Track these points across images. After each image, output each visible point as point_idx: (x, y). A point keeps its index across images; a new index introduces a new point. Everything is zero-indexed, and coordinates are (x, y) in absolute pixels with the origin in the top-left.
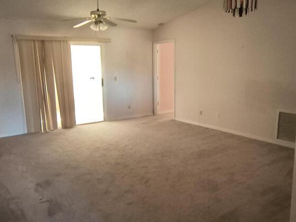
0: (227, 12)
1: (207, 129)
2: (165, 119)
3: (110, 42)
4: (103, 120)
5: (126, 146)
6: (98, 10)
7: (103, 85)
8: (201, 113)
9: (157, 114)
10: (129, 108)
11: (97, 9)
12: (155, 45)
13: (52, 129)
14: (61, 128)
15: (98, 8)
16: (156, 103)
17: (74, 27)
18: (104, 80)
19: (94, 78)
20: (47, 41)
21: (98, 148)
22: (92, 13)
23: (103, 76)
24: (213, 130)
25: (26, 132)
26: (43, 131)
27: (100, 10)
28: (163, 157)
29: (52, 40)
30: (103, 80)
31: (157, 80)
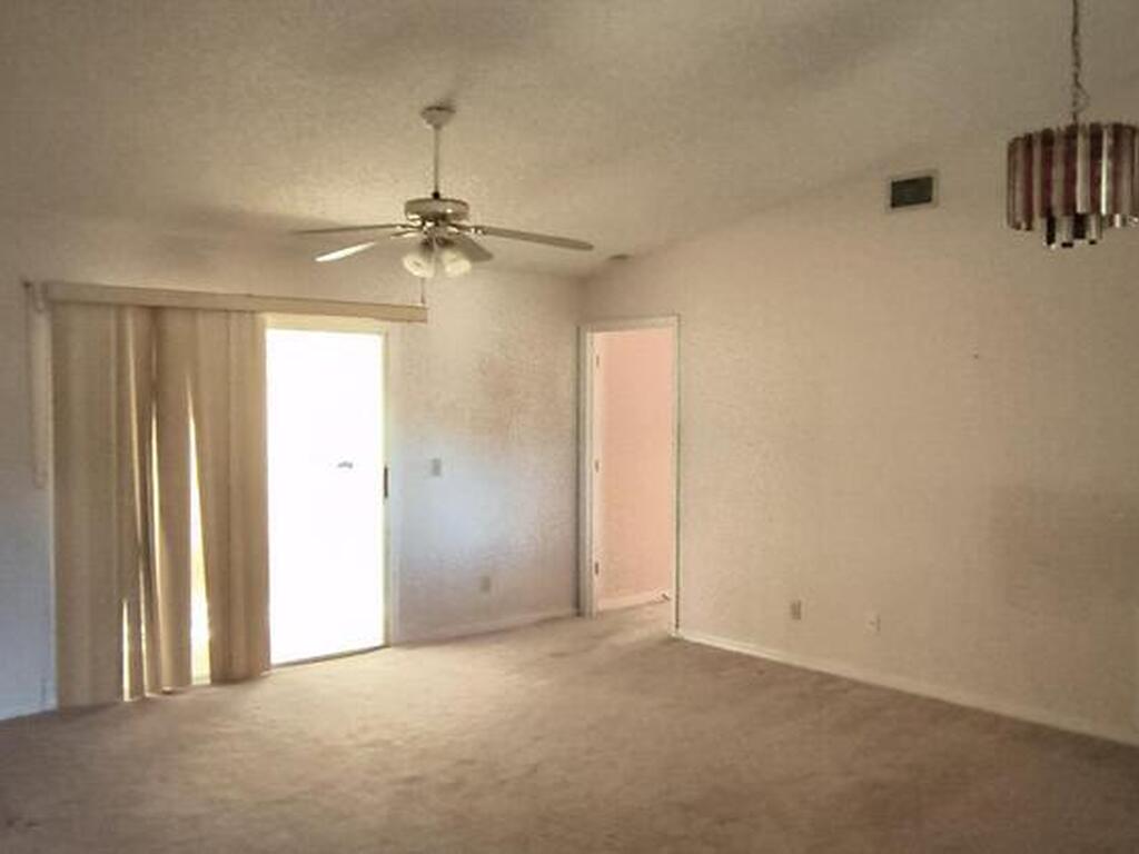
0: (1018, 227)
1: (831, 679)
2: (638, 635)
3: (424, 321)
4: (380, 642)
5: (535, 769)
6: (436, 195)
7: (386, 494)
8: (796, 611)
9: (594, 611)
10: (486, 585)
11: (432, 190)
12: (589, 335)
13: (168, 689)
14: (208, 681)
15: (436, 187)
16: (587, 566)
17: (320, 259)
18: (389, 473)
19: (350, 466)
20: (174, 308)
21: (412, 780)
22: (411, 206)
23: (387, 454)
24: (856, 684)
25: (52, 703)
26: (127, 697)
27: (444, 194)
28: (722, 823)
29: (192, 308)
30: (386, 471)
31: (594, 472)
